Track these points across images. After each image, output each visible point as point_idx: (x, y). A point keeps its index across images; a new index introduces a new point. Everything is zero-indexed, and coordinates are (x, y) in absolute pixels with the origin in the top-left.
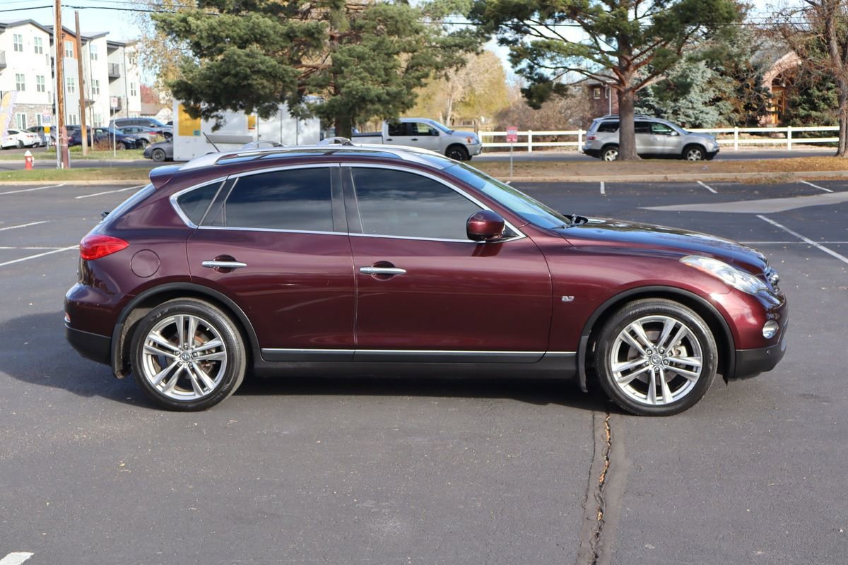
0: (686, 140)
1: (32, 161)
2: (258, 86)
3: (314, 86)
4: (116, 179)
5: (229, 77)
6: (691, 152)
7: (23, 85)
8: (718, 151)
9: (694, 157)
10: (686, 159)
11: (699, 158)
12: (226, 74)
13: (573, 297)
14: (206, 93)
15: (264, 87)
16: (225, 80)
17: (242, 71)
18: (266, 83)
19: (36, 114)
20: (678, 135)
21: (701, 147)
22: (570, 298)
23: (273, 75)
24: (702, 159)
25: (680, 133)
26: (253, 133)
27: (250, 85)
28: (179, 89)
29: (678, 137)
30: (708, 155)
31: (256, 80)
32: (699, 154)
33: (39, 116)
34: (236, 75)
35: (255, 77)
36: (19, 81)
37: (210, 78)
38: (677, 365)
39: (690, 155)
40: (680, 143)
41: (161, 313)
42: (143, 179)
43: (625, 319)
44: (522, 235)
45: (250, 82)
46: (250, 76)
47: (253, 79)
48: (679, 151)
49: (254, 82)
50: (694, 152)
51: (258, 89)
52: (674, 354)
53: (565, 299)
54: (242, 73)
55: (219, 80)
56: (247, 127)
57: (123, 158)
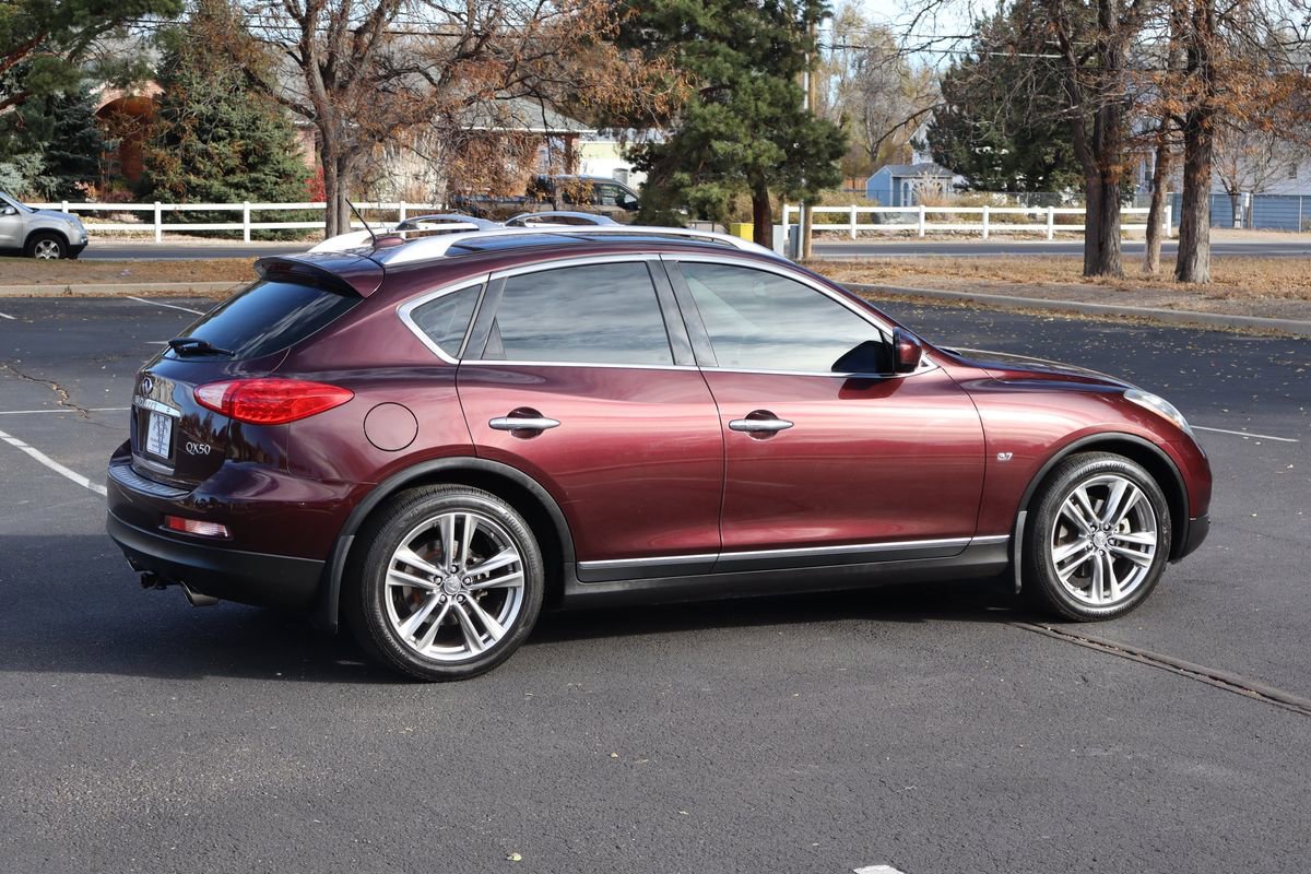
0: (31, 223)
6: (42, 245)
8: (86, 243)
9: (47, 253)
10: (33, 256)
11: (56, 255)
20: (17, 212)
21: (59, 236)
24: (61, 257)
25: (20, 210)
29: (17, 216)
30: (70, 251)
32: (55, 249)
39: (40, 250)
40: (21, 227)
48: (20, 243)
50: (47, 244)
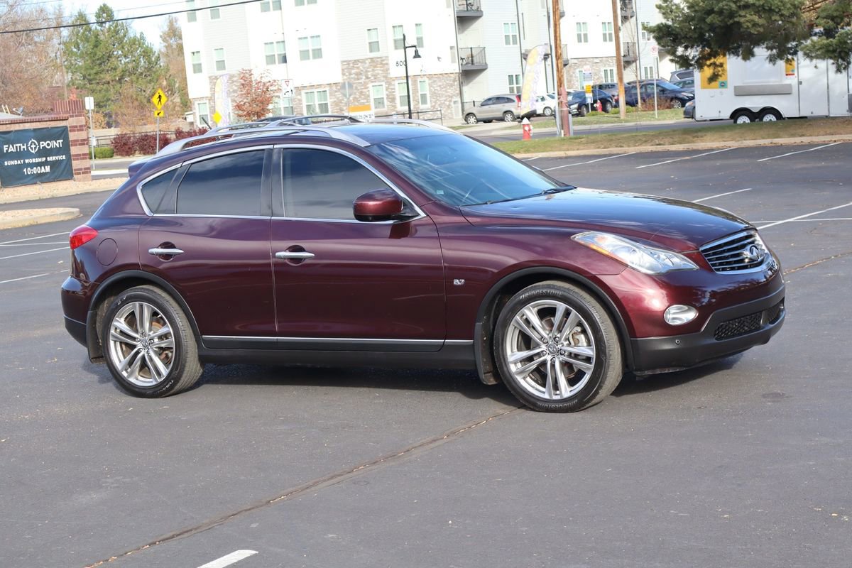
1: (530, 130)
2: (749, 24)
3: (824, 18)
4: (599, 148)
5: (713, 15)
7: (586, 35)
12: (710, 12)
13: (463, 280)
14: (691, 37)
15: (755, 25)
16: (709, 20)
17: (725, 7)
18: (756, 18)
19: (603, 69)
22: (460, 282)
23: (767, 8)
26: (792, 81)
27: (738, 23)
28: (661, 34)
31: (745, 16)
33: (606, 71)
34: (721, 12)
35: (742, 13)
36: (581, 31)
37: (693, 19)
38: (576, 356)
41: (121, 300)
42: (629, 146)
43: (516, 304)
44: (423, 215)
45: (736, 19)
46: (737, 12)
47: (740, 16)
49: (742, 20)
51: (748, 27)
52: (573, 344)
53: (457, 282)
54: (727, 10)
55: (703, 20)
56: (785, 73)
57: (665, 119)
